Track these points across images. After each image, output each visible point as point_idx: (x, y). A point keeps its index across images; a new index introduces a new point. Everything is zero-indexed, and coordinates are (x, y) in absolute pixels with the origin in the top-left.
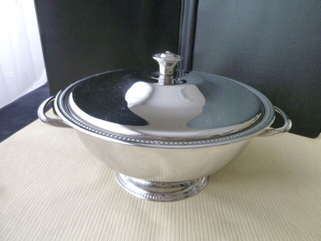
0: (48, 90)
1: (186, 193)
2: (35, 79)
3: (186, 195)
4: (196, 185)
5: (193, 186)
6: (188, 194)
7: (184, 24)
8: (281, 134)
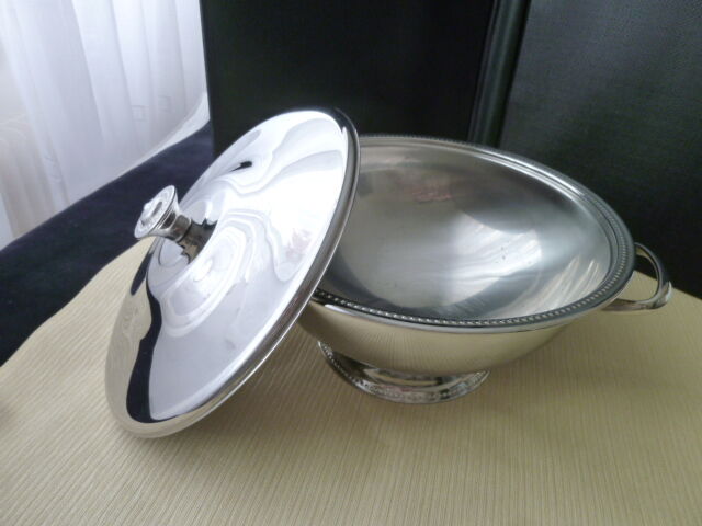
0: (209, 142)
1: (446, 391)
2: (186, 113)
3: (445, 395)
4: (465, 379)
5: (460, 379)
6: (450, 394)
7: (495, 37)
8: (645, 311)
